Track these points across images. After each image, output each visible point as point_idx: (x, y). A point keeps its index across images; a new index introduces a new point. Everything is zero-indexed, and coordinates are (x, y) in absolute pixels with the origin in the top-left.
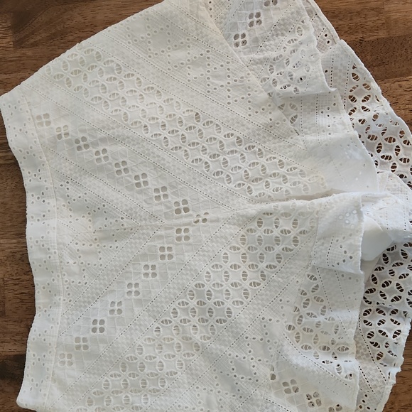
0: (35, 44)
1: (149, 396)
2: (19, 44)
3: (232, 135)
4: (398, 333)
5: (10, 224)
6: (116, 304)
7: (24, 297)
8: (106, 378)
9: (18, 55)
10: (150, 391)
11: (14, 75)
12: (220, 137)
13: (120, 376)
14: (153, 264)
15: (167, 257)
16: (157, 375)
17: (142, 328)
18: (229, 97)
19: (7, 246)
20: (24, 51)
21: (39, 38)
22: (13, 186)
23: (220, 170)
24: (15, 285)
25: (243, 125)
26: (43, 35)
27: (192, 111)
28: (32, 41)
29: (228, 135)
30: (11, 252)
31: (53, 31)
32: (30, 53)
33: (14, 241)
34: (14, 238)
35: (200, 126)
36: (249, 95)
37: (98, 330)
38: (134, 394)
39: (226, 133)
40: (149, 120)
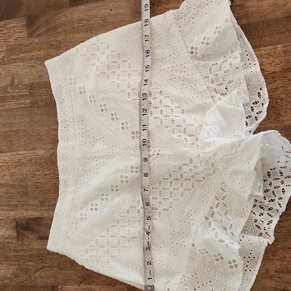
0: (40, 35)
1: (121, 250)
2: (30, 35)
3: (180, 107)
4: (271, 222)
5: (28, 142)
6: (105, 195)
7: (37, 184)
8: (96, 238)
9: (30, 42)
10: (122, 247)
11: (28, 54)
12: (172, 106)
13: (105, 237)
14: (127, 175)
15: (135, 172)
16: (126, 237)
17: (119, 209)
18: (183, 84)
19: (27, 155)
20: (33, 39)
21: (41, 31)
22: (30, 120)
23: (169, 125)
24: (33, 177)
25: (187, 103)
26: (44, 29)
27: (158, 89)
28: (38, 33)
29: (177, 107)
30: (30, 158)
31: (49, 27)
32: (36, 40)
33: (31, 152)
34: (31, 150)
35: (161, 97)
36: (195, 85)
37: (94, 210)
38: (113, 248)
39: (176, 106)
40: (132, 90)
